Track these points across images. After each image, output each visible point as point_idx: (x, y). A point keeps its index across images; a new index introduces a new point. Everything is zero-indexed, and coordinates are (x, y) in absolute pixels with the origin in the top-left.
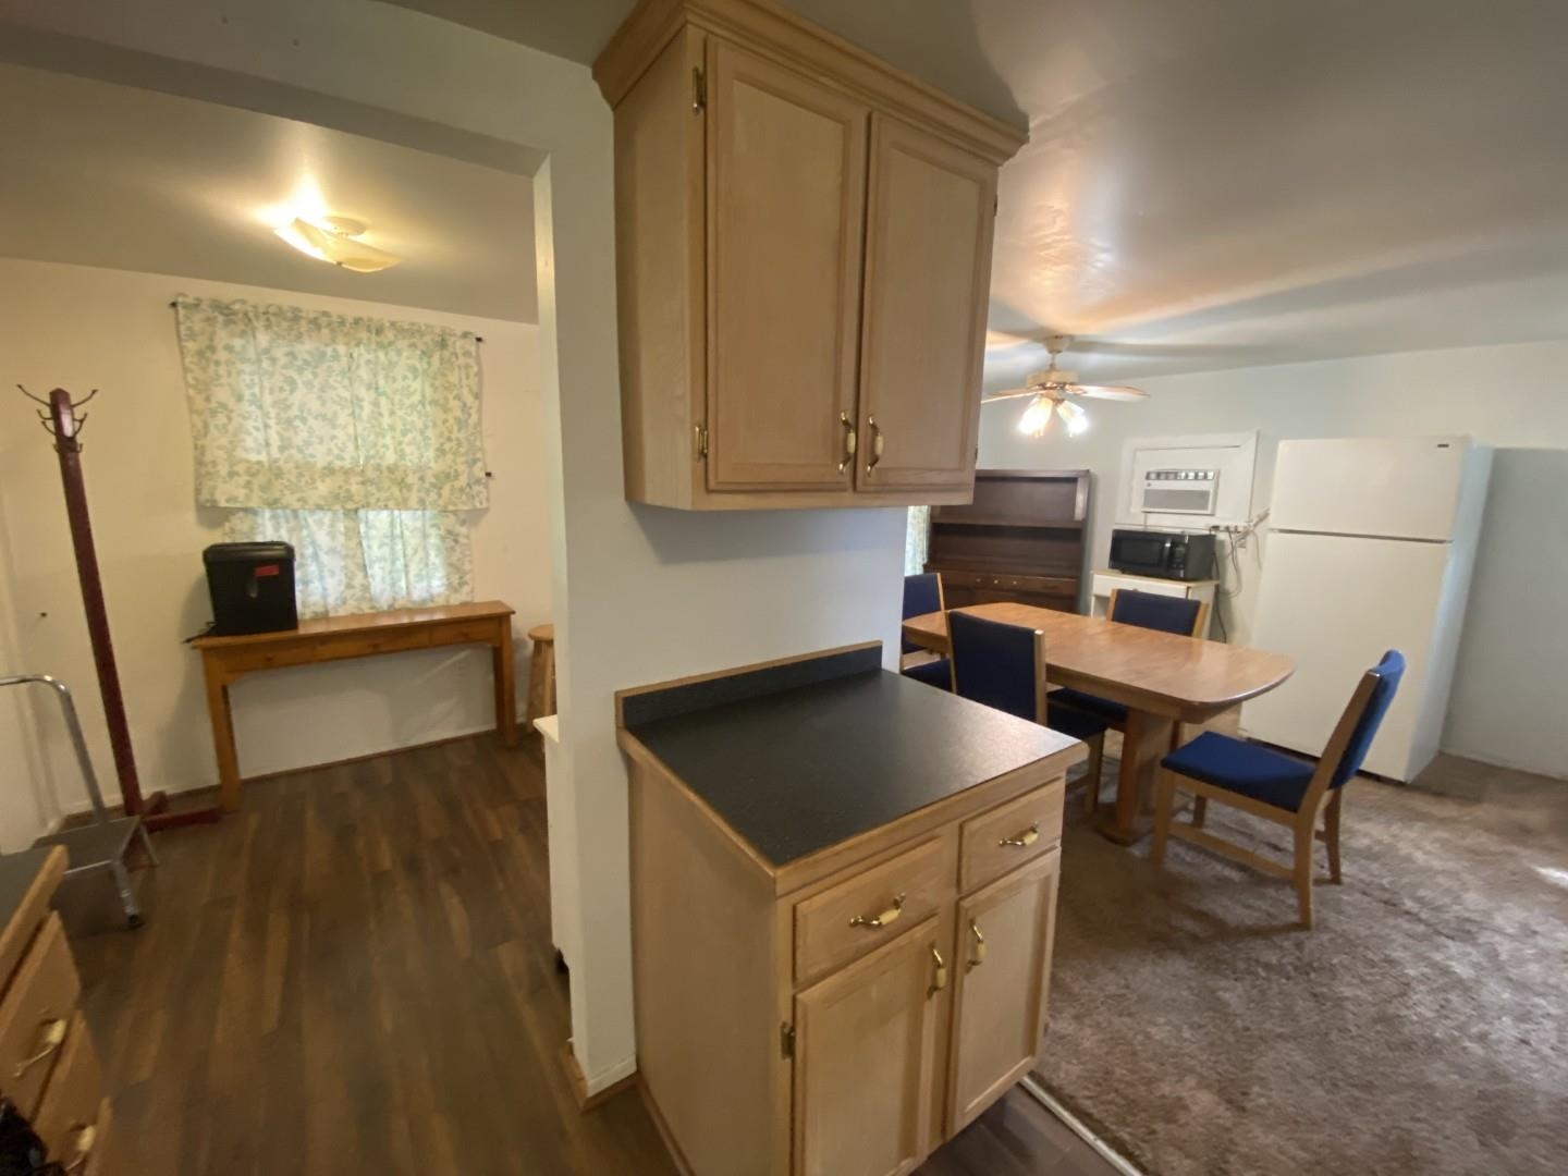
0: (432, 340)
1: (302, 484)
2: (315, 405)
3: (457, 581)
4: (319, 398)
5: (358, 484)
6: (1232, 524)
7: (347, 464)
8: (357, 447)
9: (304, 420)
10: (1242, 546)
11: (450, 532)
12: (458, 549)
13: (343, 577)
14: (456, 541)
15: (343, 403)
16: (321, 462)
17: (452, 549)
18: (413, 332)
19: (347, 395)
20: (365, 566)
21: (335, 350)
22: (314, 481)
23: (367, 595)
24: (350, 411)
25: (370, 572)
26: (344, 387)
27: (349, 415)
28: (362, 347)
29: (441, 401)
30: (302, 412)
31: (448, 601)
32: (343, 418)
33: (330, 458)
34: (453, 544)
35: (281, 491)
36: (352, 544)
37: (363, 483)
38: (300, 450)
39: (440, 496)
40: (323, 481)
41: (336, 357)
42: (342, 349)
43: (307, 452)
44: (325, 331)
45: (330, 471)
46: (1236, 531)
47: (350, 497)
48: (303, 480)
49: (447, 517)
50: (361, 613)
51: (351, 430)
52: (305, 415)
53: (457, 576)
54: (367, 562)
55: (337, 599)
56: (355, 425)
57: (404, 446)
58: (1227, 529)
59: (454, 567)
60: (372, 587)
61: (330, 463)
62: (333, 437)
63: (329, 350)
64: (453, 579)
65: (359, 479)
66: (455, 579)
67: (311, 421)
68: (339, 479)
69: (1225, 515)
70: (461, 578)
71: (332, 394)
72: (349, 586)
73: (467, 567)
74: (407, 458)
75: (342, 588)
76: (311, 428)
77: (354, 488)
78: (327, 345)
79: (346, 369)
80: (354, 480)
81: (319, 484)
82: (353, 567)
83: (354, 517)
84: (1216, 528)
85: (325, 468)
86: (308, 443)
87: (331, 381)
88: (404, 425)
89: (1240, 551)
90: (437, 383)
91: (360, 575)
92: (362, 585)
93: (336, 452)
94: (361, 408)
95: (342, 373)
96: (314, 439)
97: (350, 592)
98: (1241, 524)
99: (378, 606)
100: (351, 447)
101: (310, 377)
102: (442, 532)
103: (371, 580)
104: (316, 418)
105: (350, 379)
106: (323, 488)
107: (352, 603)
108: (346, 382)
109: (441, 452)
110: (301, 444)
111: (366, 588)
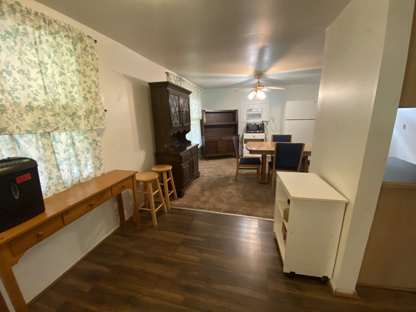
0: (76, 36)
1: (15, 117)
2: (17, 64)
3: (99, 165)
4: (19, 59)
5: (51, 116)
6: (266, 120)
7: (42, 104)
8: (46, 93)
9: (10, 74)
10: (268, 125)
11: (94, 140)
12: (98, 149)
13: (47, 174)
14: (97, 144)
15: (32, 64)
16: (24, 102)
17: (95, 148)
18: (68, 29)
19: (36, 59)
20: (58, 165)
21: (24, 29)
22: (22, 115)
23: (60, 181)
24: (39, 70)
25: (60, 168)
26: (33, 54)
27: (38, 73)
28: (42, 31)
29: (82, 71)
30: (7, 67)
31: (96, 175)
32: (34, 73)
33: (30, 100)
34: (96, 146)
35: (7, 122)
36: (48, 153)
37: (54, 115)
38: (10, 94)
39: (88, 121)
40: (28, 115)
41: (26, 34)
42: (30, 29)
43: (14, 95)
44: (18, 15)
45: (30, 108)
46: (267, 122)
47: (48, 125)
48: (15, 114)
49: (93, 132)
50: (58, 192)
51: (41, 83)
52: (10, 69)
53: (98, 162)
54: (59, 163)
55: (46, 187)
56: (43, 79)
57: (73, 94)
58: (265, 121)
59: (97, 158)
60: (63, 176)
61: (30, 103)
62: (29, 86)
63: (21, 28)
64: (96, 164)
65: (51, 113)
66: (97, 164)
67: (15, 74)
68: (37, 114)
69: (264, 118)
70: (100, 162)
71: (24, 58)
72: (50, 178)
73: (102, 157)
74: (77, 101)
75: (47, 180)
76: (15, 79)
77: (50, 119)
78: (19, 25)
79: (33, 43)
80: (48, 114)
81: (25, 116)
82: (51, 167)
83: (48, 137)
84: (263, 121)
85: (27, 106)
86: (14, 90)
87: (23, 48)
88: (72, 82)
89: (267, 126)
90: (80, 60)
91: (55, 170)
92: (57, 176)
93: (32, 96)
94: (46, 69)
95: (31, 45)
96: (18, 87)
97: (51, 182)
98: (268, 120)
99: (67, 185)
100: (42, 92)
101: (13, 44)
102: (91, 141)
103: (61, 172)
104: (19, 72)
105: (37, 50)
106: (29, 119)
107: (53, 188)
108: (34, 51)
109: (86, 99)
110: (9, 89)
111: (60, 177)
